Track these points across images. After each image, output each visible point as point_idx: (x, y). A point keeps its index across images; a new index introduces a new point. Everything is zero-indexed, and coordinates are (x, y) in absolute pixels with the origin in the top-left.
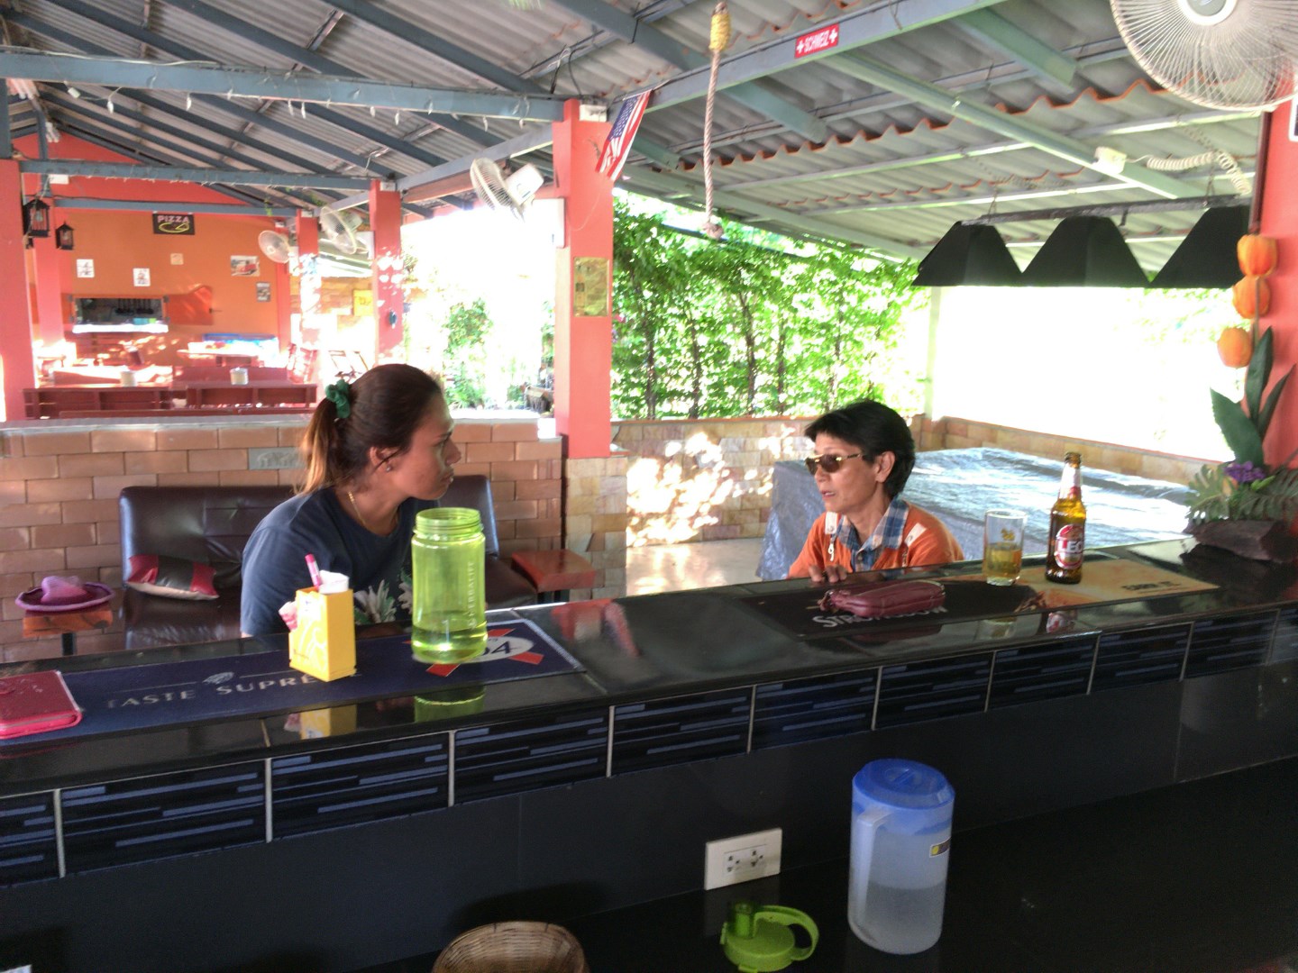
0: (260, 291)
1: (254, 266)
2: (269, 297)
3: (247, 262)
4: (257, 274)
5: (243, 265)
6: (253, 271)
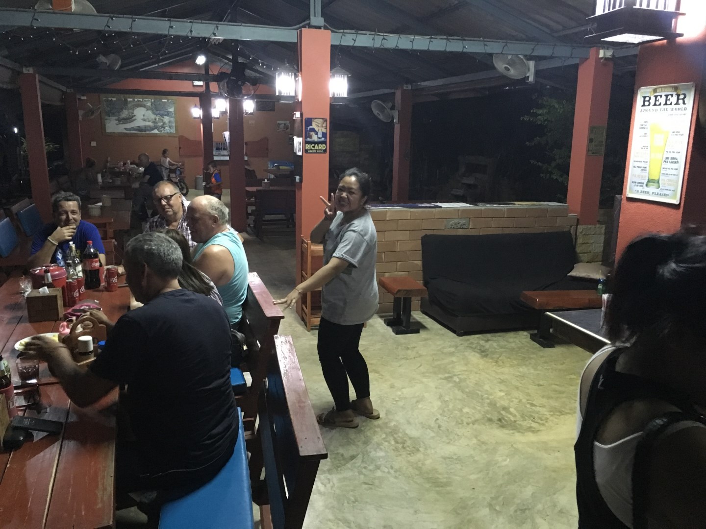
0: (291, 139)
1: (288, 125)
3: (285, 124)
4: (289, 130)
5: (282, 126)
6: (287, 129)
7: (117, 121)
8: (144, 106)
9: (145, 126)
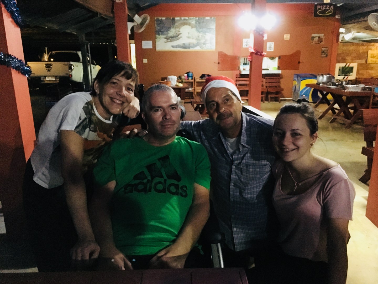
0: (323, 52)
1: (322, 39)
2: (327, 56)
3: (319, 37)
4: (323, 43)
5: (317, 38)
6: (321, 42)
7: (166, 40)
8: (189, 24)
9: (189, 43)
